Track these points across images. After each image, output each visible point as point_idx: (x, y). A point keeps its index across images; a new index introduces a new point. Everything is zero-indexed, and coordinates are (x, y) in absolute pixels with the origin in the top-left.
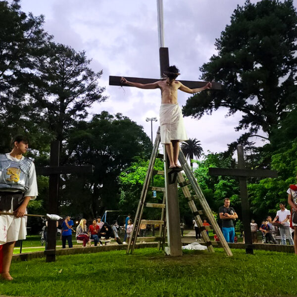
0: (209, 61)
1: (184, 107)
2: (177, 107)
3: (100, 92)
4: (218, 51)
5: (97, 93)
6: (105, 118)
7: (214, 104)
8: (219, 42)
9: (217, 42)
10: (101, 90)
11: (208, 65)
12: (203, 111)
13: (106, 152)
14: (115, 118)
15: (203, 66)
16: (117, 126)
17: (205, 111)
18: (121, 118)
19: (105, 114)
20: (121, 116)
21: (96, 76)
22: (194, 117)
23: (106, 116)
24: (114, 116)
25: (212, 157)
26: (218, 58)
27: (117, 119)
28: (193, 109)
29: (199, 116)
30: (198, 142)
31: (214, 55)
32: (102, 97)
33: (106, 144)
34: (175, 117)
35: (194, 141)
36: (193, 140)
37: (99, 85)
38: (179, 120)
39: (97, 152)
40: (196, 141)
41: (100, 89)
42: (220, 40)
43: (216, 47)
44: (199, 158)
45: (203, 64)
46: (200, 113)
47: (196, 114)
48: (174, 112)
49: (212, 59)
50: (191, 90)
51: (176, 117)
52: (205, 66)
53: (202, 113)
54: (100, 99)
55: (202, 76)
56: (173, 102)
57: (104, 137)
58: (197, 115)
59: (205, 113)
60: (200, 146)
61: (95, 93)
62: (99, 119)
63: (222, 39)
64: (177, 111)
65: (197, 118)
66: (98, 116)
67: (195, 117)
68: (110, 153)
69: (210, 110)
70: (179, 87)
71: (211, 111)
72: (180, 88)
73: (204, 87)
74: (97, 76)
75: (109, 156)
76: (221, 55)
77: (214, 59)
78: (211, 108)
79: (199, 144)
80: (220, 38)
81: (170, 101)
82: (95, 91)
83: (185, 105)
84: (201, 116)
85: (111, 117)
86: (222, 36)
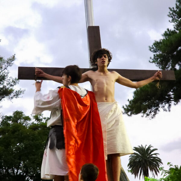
0: (162, 38)
1: (130, 102)
2: (114, 107)
3: (11, 85)
4: (173, 24)
5: (7, 87)
6: (19, 121)
7: (173, 96)
8: (174, 11)
9: (171, 12)
10: (13, 81)
11: (160, 42)
12: (158, 105)
13: (20, 171)
14: (33, 121)
15: (154, 44)
16: (36, 132)
17: (160, 105)
18: (41, 120)
19: (18, 115)
20: (41, 118)
21: (6, 64)
22: (145, 115)
23: (20, 118)
24: (32, 118)
25: (175, 173)
26: (174, 32)
27: (36, 122)
28: (144, 104)
29: (153, 113)
30: (153, 150)
31: (168, 30)
32: (15, 91)
33: (20, 159)
34: (112, 121)
35: (148, 149)
36: (147, 147)
37: (9, 75)
38: (118, 125)
39: (7, 171)
40: (152, 149)
41: (11, 81)
42: (175, 9)
43: (171, 19)
44: (156, 174)
45: (154, 42)
46: (153, 109)
47: (148, 111)
48: (111, 114)
49: (166, 34)
50: (134, 83)
51: (114, 121)
52: (157, 44)
53: (157, 109)
54: (12, 95)
55: (153, 57)
56: (110, 99)
57: (18, 148)
58: (150, 112)
59: (161, 109)
60: (158, 156)
61: (4, 87)
62: (10, 122)
63: (177, 7)
64: (115, 112)
65: (150, 116)
66: (9, 118)
67: (148, 115)
68: (27, 172)
69: (167, 105)
70: (117, 78)
71: (170, 105)
72: (118, 81)
73: (152, 78)
74: (8, 62)
75: (26, 176)
76: (177, 29)
77: (169, 34)
78: (168, 101)
79: (155, 154)
80: (175, 7)
81: (104, 99)
82: (5, 84)
83: (132, 98)
84: (155, 113)
85: (27, 118)
86: (178, 4)
